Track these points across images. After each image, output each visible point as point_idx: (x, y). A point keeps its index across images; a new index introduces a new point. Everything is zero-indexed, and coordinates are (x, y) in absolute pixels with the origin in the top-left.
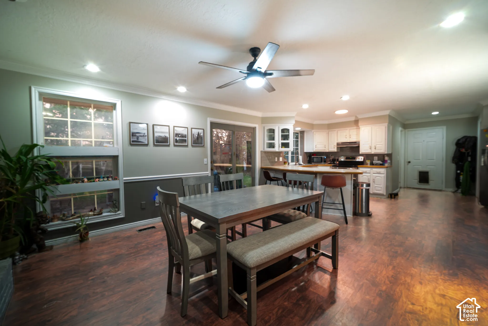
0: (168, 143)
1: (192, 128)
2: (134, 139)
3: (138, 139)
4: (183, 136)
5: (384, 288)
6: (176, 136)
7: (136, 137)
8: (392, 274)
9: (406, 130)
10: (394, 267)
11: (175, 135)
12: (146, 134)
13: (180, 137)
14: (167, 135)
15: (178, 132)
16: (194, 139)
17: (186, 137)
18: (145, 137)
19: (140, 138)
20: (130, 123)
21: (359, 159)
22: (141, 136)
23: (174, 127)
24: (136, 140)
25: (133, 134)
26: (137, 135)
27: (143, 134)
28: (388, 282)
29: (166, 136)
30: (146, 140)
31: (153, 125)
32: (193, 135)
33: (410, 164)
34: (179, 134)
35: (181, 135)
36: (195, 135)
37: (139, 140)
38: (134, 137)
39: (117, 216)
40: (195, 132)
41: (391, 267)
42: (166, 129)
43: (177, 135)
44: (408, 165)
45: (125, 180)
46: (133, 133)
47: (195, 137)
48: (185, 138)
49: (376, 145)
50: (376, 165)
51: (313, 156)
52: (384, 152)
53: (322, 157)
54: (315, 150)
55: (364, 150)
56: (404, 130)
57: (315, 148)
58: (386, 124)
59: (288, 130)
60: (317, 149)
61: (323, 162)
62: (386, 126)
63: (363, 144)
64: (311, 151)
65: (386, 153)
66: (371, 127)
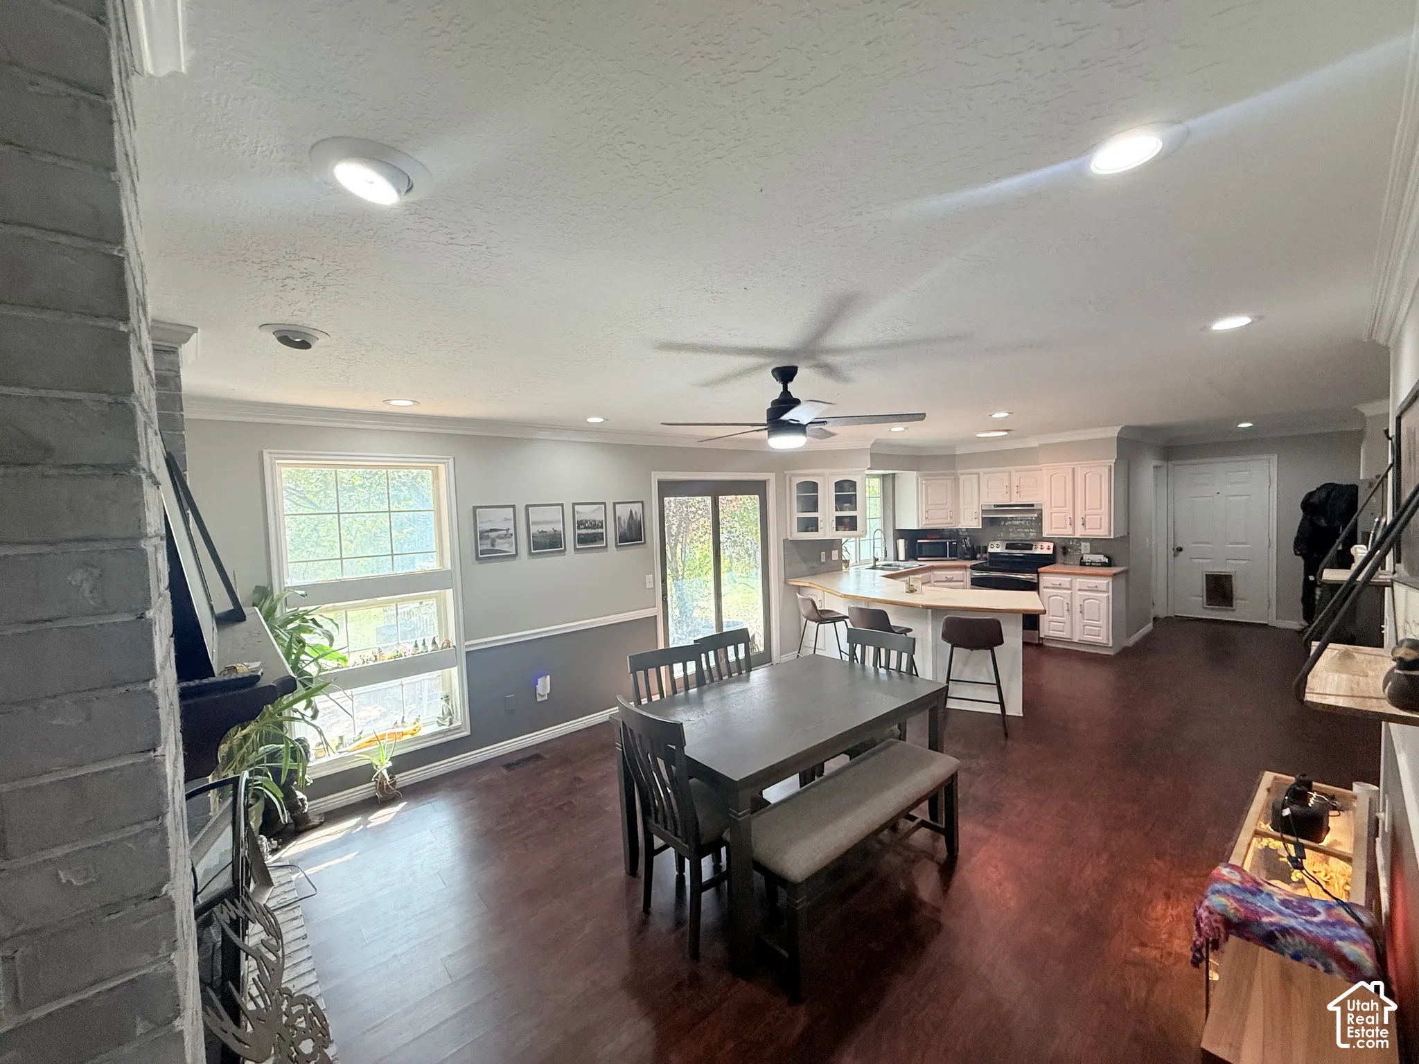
0: (561, 547)
1: (615, 504)
2: (485, 547)
3: (493, 545)
4: (595, 525)
5: (1085, 907)
6: (579, 528)
7: (489, 541)
8: (1106, 874)
9: (1171, 464)
10: (1112, 857)
11: (577, 525)
12: (512, 531)
13: (589, 528)
14: (559, 528)
15: (583, 518)
16: (622, 530)
17: (602, 527)
18: (509, 537)
19: (498, 541)
20: (475, 508)
21: (1042, 549)
22: (500, 537)
23: (574, 504)
24: (489, 547)
25: (483, 535)
26: (493, 535)
27: (505, 532)
28: (1095, 895)
29: (555, 531)
30: (511, 545)
31: (527, 507)
32: (619, 518)
33: (1181, 553)
34: (587, 521)
35: (591, 523)
36: (622, 519)
37: (497, 548)
38: (485, 542)
39: (454, 732)
40: (623, 512)
41: (1105, 856)
42: (555, 514)
43: (581, 524)
44: (1175, 556)
45: (467, 646)
46: (481, 533)
47: (622, 523)
48: (600, 531)
49: (1085, 516)
50: (1091, 566)
51: (919, 541)
52: (1107, 533)
53: (946, 543)
54: (924, 523)
55: (1053, 527)
56: (1164, 463)
57: (924, 518)
58: (1111, 462)
59: (853, 484)
60: (928, 522)
61: (950, 556)
62: (1110, 466)
63: (1051, 513)
64: (915, 527)
65: (1112, 537)
66: (1072, 466)
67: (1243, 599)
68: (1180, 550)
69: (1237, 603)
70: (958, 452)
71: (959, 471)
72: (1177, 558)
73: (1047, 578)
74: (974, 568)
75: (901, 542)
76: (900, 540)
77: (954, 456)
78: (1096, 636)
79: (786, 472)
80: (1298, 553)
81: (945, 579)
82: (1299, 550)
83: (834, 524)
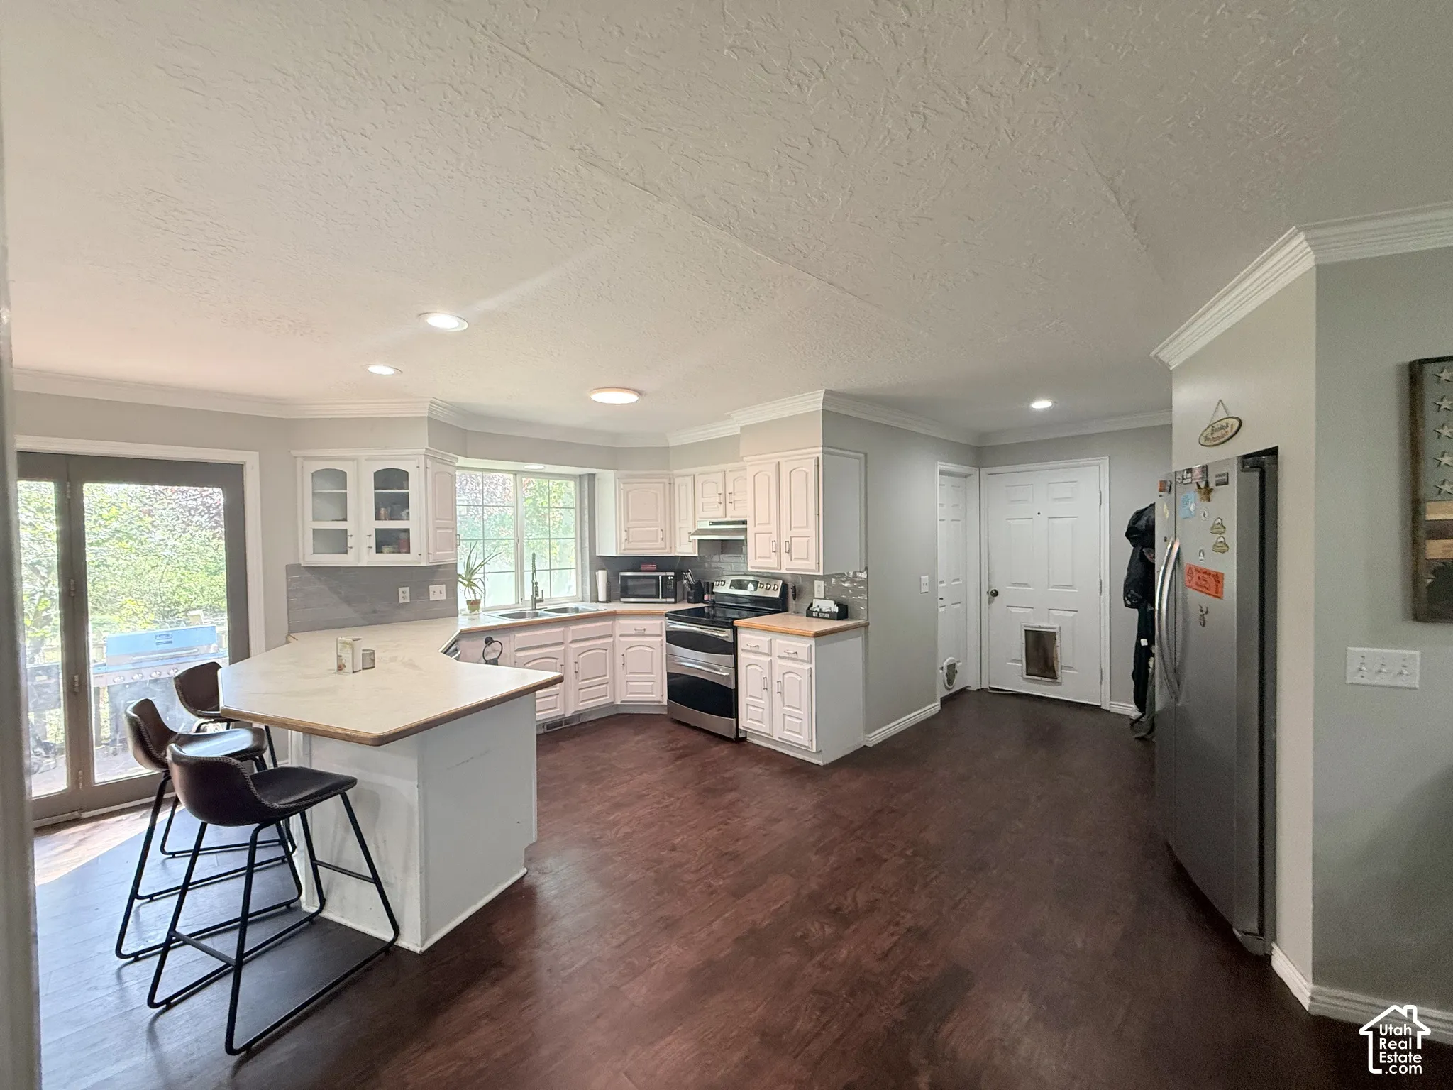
9: (983, 471)
33: (996, 599)
49: (791, 538)
50: (818, 617)
51: (622, 574)
52: (814, 567)
53: (658, 576)
54: (623, 548)
55: (758, 556)
56: (975, 471)
57: (623, 540)
58: (819, 452)
59: (404, 475)
60: (629, 546)
61: (662, 597)
62: (818, 458)
63: (756, 534)
64: (614, 555)
65: (821, 573)
66: (777, 460)
67: (1070, 668)
68: (995, 594)
69: (1062, 674)
70: (673, 442)
71: (675, 472)
72: (992, 605)
73: (748, 636)
74: (672, 616)
75: (602, 576)
76: (600, 571)
77: (666, 450)
78: (797, 733)
79: (294, 453)
80: (1129, 603)
81: (633, 632)
82: (1129, 599)
83: (373, 542)
